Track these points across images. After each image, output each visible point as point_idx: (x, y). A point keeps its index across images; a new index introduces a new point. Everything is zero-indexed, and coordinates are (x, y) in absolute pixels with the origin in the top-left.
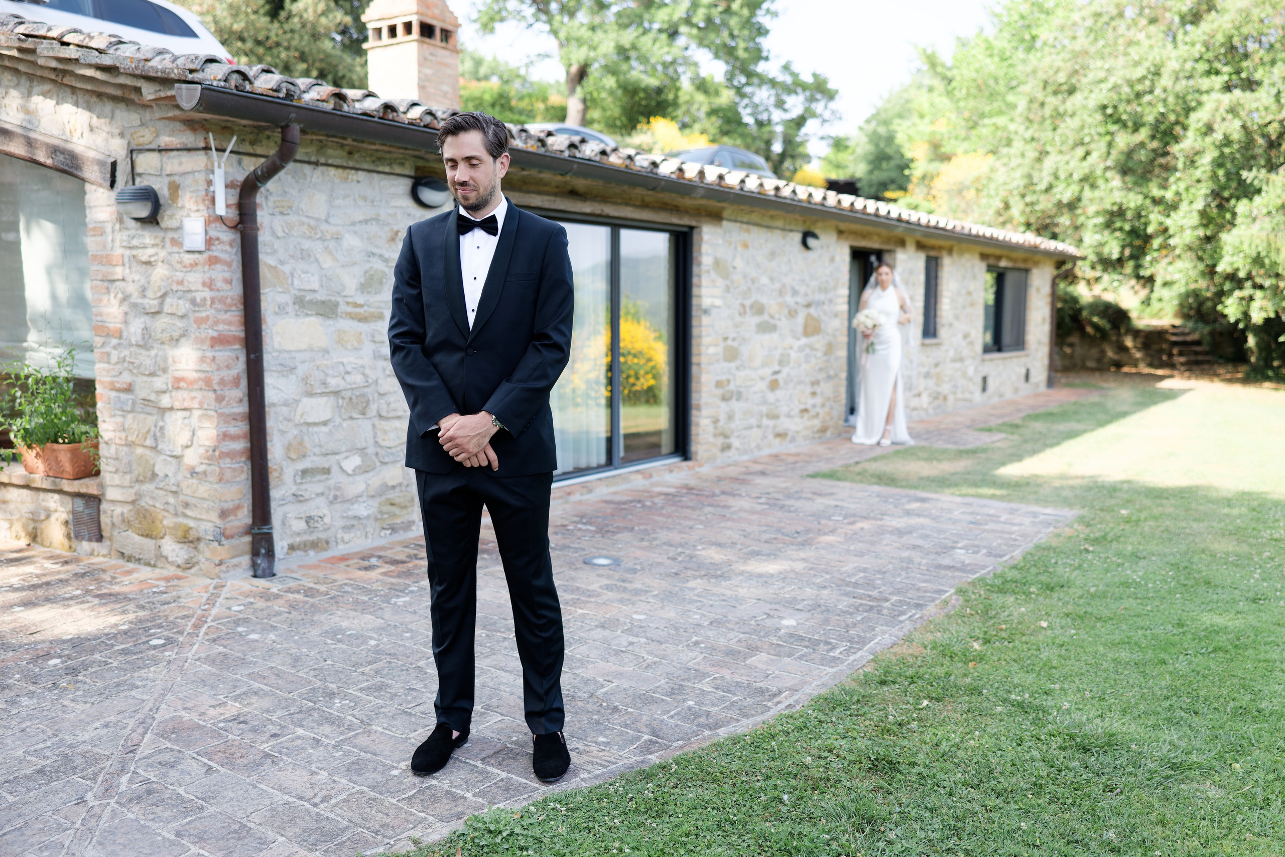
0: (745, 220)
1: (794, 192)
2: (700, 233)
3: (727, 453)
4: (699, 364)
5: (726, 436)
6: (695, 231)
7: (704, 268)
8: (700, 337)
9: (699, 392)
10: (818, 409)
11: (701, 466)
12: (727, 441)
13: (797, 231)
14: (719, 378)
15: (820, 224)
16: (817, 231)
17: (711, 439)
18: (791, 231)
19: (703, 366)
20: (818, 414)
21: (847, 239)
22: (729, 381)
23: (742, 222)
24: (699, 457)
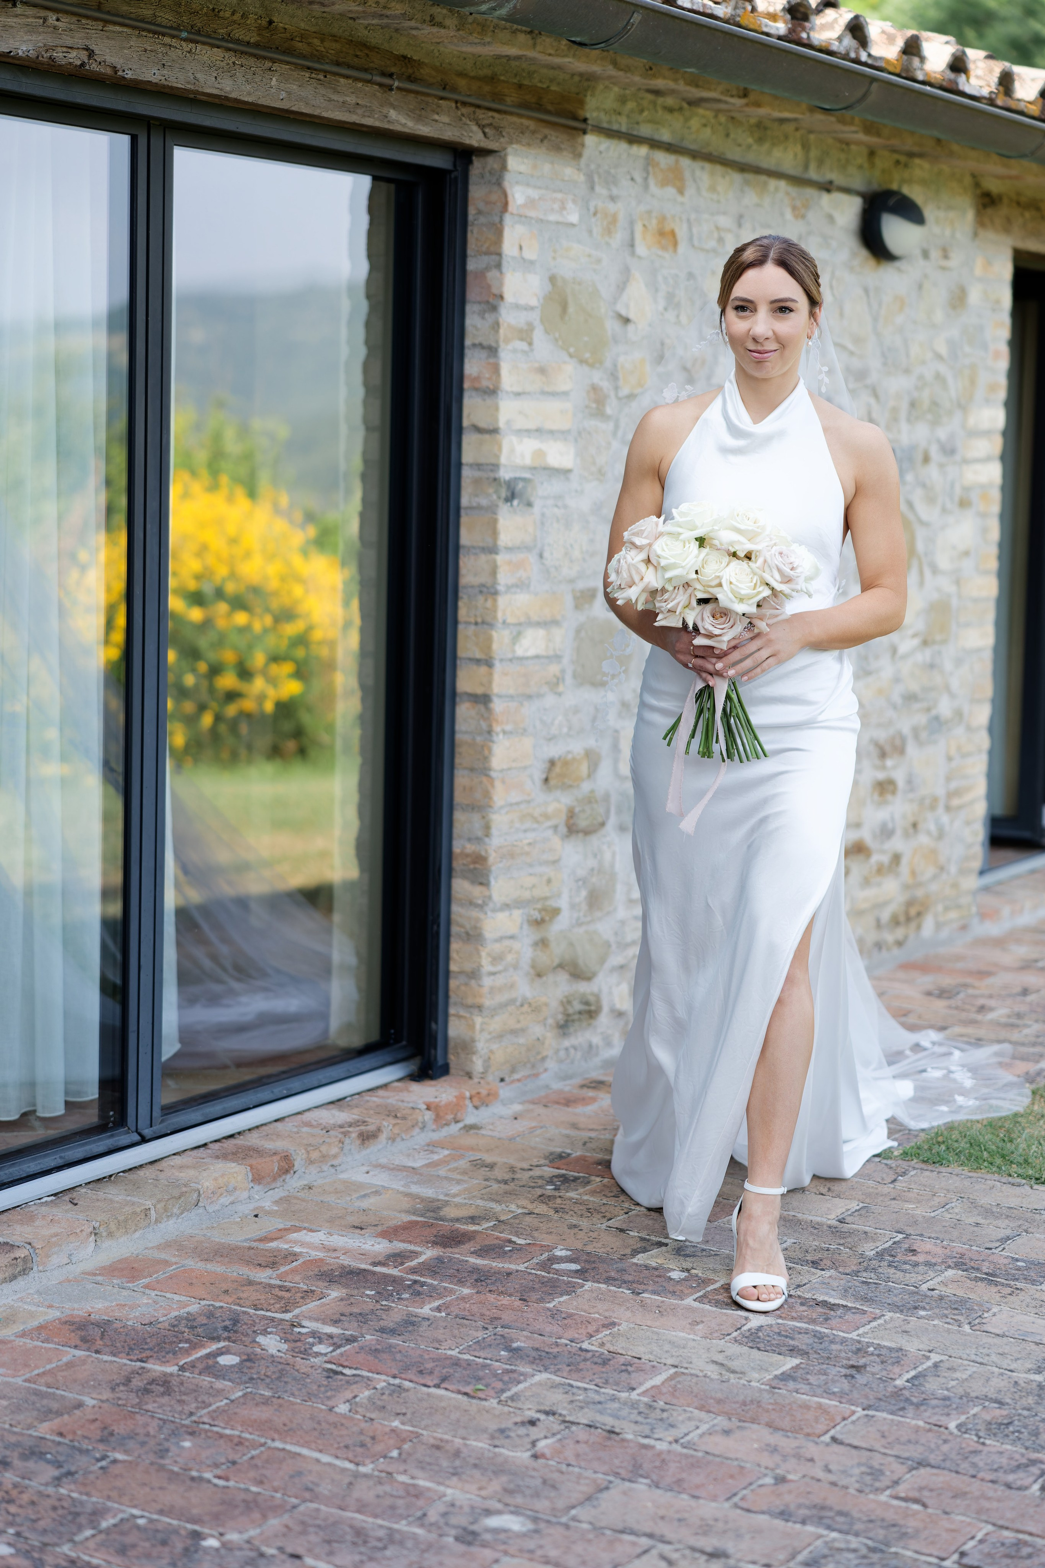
0: (665, 135)
1: (856, 29)
2: (497, 180)
3: (581, 1037)
4: (483, 700)
5: (578, 973)
6: (477, 166)
7: (508, 317)
8: (490, 591)
9: (482, 807)
10: (897, 844)
11: (481, 1101)
12: (583, 987)
13: (847, 190)
14: (555, 751)
15: (921, 168)
16: (915, 193)
17: (525, 989)
18: (827, 187)
19: (498, 706)
20: (896, 858)
21: (1007, 227)
22: (592, 758)
23: (655, 144)
24: (478, 1065)
